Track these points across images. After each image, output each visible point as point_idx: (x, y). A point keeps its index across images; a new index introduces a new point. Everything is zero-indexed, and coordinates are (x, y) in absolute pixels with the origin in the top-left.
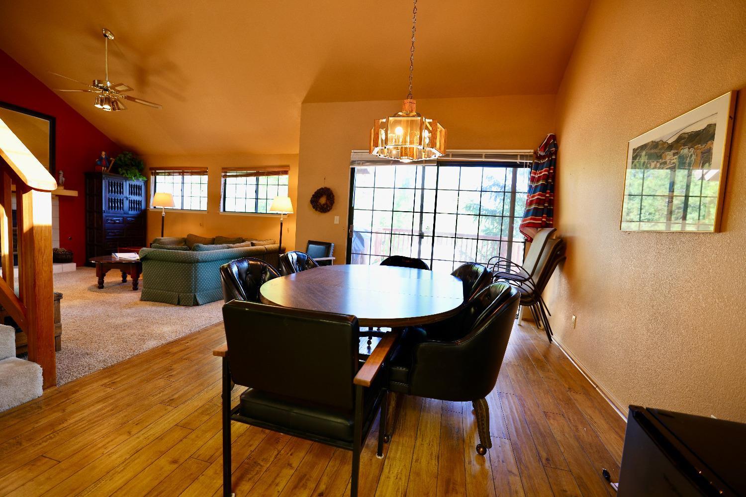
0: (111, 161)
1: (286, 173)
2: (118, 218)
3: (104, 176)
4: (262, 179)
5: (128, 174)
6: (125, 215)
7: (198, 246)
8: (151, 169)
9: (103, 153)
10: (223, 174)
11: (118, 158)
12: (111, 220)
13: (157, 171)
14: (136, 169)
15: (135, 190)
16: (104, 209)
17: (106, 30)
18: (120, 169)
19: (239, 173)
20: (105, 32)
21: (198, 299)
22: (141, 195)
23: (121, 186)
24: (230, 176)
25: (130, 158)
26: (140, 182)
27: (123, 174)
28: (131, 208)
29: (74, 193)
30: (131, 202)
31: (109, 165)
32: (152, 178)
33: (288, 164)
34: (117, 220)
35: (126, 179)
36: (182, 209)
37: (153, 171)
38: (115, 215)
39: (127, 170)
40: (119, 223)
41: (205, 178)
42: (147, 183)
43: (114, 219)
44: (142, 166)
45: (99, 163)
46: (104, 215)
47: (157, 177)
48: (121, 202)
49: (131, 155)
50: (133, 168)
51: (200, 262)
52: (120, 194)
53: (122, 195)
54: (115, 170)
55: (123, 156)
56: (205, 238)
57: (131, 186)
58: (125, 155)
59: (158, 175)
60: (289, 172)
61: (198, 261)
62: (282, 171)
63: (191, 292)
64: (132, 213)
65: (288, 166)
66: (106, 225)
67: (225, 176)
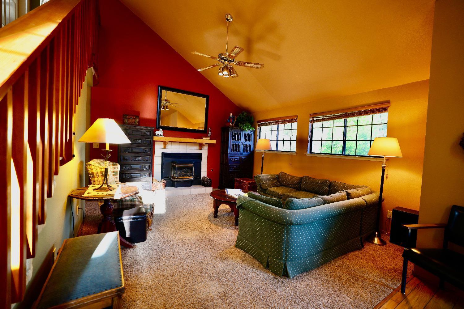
0: (235, 119)
1: (384, 110)
2: (237, 158)
3: (230, 129)
4: (351, 121)
5: (243, 126)
6: (241, 155)
7: (291, 202)
8: (258, 122)
9: (231, 114)
10: (311, 119)
11: (239, 116)
12: (233, 159)
13: (261, 123)
14: (248, 123)
15: (247, 137)
16: (229, 152)
17: (228, 14)
18: (239, 124)
19: (326, 116)
20: (228, 17)
21: (289, 270)
22: (251, 141)
23: (240, 135)
24: (317, 121)
25: (245, 115)
26: (250, 132)
27: (241, 126)
28: (244, 150)
29: (214, 142)
30: (245, 146)
31: (234, 121)
32: (258, 128)
33: (388, 99)
34: (236, 159)
35: (243, 130)
36: (277, 151)
37: (259, 123)
38: (235, 155)
39: (243, 124)
40: (237, 161)
41: (295, 125)
42: (255, 132)
43: (235, 158)
44: (253, 120)
45: (228, 121)
46: (229, 155)
47: (261, 127)
48: (239, 146)
49: (246, 113)
50: (247, 122)
51: (293, 225)
52: (239, 141)
53: (240, 141)
54: (237, 125)
55: (241, 114)
56: (294, 177)
57: (245, 134)
58: (243, 114)
59: (262, 126)
60: (389, 108)
61: (291, 224)
62: (380, 109)
63: (281, 259)
64: (245, 153)
65: (388, 102)
66: (230, 162)
67: (313, 121)
